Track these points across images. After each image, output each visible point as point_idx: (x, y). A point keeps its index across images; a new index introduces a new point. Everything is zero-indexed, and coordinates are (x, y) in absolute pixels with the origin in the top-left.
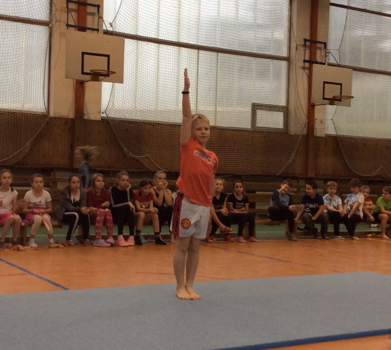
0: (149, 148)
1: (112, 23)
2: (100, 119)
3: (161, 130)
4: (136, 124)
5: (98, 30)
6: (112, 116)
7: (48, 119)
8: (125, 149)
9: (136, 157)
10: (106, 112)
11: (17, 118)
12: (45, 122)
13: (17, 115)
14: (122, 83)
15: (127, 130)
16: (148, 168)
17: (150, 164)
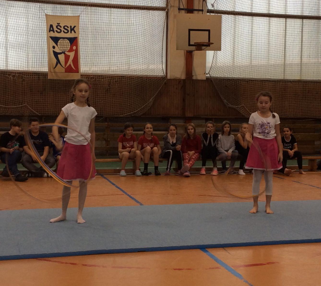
0: (244, 99)
1: (213, 4)
2: (205, 79)
3: (253, 85)
4: (233, 81)
5: (202, 10)
6: (214, 76)
7: (166, 80)
8: (225, 101)
9: (234, 107)
10: (210, 73)
11: (143, 81)
12: (164, 83)
13: (143, 79)
14: (221, 50)
15: (226, 86)
16: (244, 115)
17: (245, 112)
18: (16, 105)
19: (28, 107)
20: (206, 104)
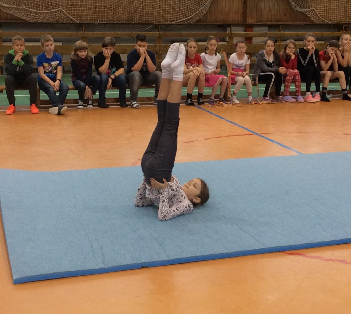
0: (315, 1)
8: (293, 3)
9: (303, 10)
16: (313, 20)
17: (315, 17)
18: (50, 10)
19: (63, 12)
20: (270, 8)
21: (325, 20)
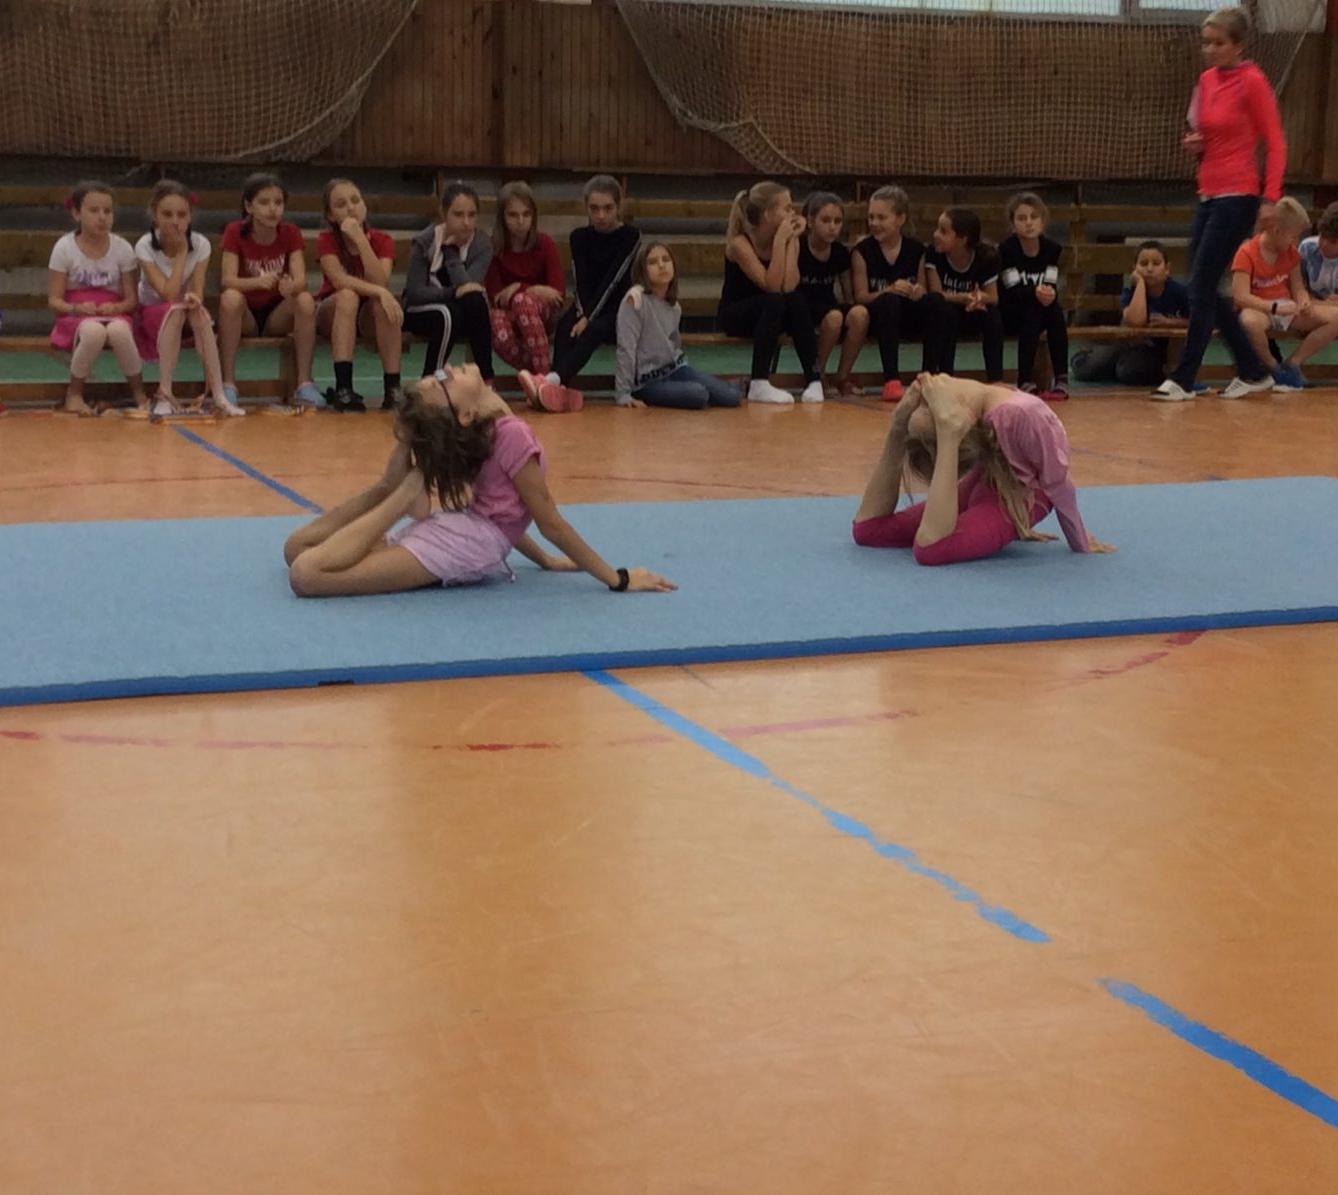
0: (754, 94)
2: (587, 1)
3: (794, 30)
4: (708, 13)
7: (416, 2)
8: (675, 101)
9: (711, 126)
12: (408, 15)
15: (679, 36)
16: (753, 161)
17: (758, 151)
20: (591, 115)
21: (795, 164)
